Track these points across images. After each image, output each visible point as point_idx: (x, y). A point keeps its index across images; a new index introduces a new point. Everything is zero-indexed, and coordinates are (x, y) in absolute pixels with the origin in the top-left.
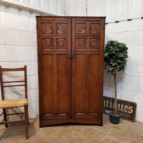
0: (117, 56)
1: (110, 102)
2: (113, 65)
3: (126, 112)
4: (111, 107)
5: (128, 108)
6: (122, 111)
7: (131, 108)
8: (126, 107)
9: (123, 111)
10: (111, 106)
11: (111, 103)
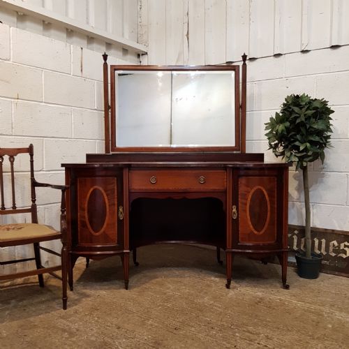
0: (310, 127)
1: (292, 236)
2: (301, 148)
3: (333, 255)
4: (297, 246)
5: (339, 246)
6: (324, 253)
7: (345, 246)
8: (334, 245)
9: (328, 254)
10: (295, 244)
11: (295, 237)
